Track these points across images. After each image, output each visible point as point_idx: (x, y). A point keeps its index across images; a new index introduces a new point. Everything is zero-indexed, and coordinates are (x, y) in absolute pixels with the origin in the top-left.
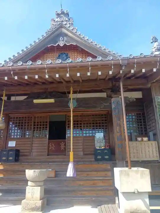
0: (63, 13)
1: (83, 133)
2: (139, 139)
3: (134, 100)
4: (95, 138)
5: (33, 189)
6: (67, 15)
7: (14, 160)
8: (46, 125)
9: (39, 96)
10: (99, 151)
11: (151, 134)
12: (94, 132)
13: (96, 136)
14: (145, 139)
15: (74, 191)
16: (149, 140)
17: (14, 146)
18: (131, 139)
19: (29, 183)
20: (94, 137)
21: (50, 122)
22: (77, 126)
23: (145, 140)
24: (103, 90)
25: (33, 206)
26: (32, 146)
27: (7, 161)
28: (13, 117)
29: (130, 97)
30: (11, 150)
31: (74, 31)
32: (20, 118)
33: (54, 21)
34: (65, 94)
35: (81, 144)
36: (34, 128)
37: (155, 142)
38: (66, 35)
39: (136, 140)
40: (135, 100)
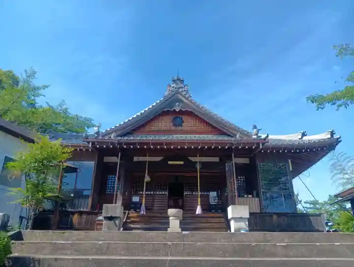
0: (178, 79)
2: (246, 196)
4: (209, 196)
5: (174, 221)
6: (182, 81)
10: (213, 206)
11: (255, 192)
13: (210, 194)
14: (250, 196)
16: (253, 197)
17: (138, 201)
18: (239, 196)
19: (170, 218)
26: (154, 202)
31: (190, 99)
33: (170, 86)
37: (257, 198)
38: (182, 102)
39: (243, 197)
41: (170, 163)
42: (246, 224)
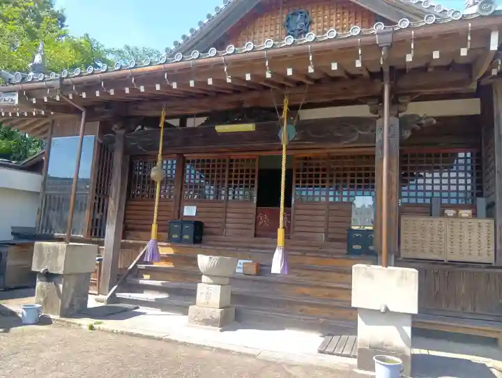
1: (327, 196)
2: (450, 213)
3: (432, 121)
4: (353, 206)
5: (208, 288)
7: (192, 240)
8: (253, 176)
9: (226, 118)
10: (357, 235)
12: (352, 193)
13: (355, 202)
14: (466, 213)
15: (290, 303)
16: (475, 215)
17: (194, 214)
19: (204, 278)
20: (352, 203)
21: (260, 171)
22: (316, 180)
23: (463, 215)
24: (360, 100)
25: (208, 317)
26: (226, 217)
27: (180, 240)
28: (190, 159)
29: (421, 115)
30: (188, 222)
32: (203, 161)
34: (274, 112)
35: (323, 218)
36: (230, 182)
37: (488, 221)
39: (443, 214)
40: (435, 122)
41: (220, 129)
42: (403, 334)
